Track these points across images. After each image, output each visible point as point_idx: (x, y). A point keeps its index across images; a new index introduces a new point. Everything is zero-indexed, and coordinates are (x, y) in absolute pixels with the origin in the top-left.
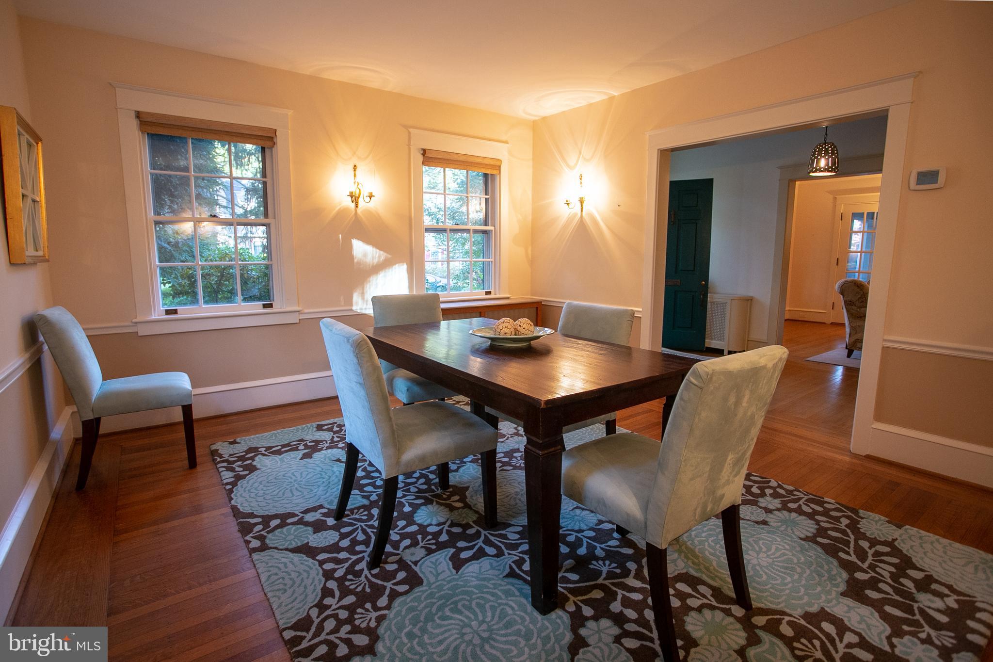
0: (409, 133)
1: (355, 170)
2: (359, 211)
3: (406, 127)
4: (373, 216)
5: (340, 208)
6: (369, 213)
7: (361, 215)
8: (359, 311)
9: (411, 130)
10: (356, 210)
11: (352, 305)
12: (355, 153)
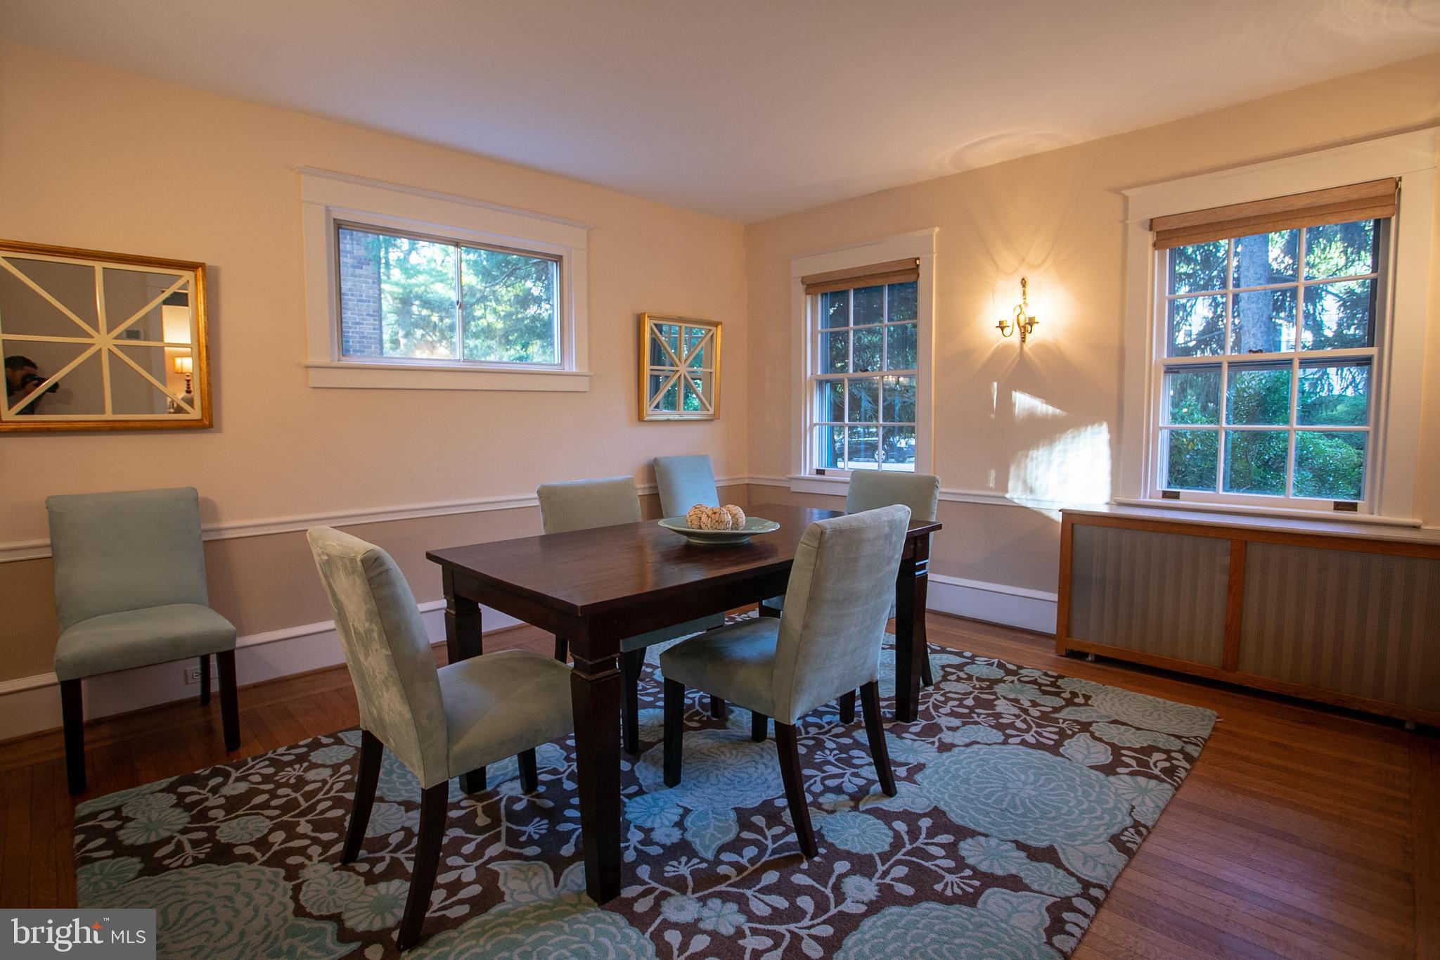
0: (1126, 199)
1: (1024, 286)
2: (1027, 347)
3: (1117, 191)
4: (1051, 354)
5: (998, 347)
6: (1043, 348)
7: (1031, 355)
8: (1016, 501)
9: (1126, 192)
10: (1021, 347)
11: (1006, 491)
12: (1023, 260)
